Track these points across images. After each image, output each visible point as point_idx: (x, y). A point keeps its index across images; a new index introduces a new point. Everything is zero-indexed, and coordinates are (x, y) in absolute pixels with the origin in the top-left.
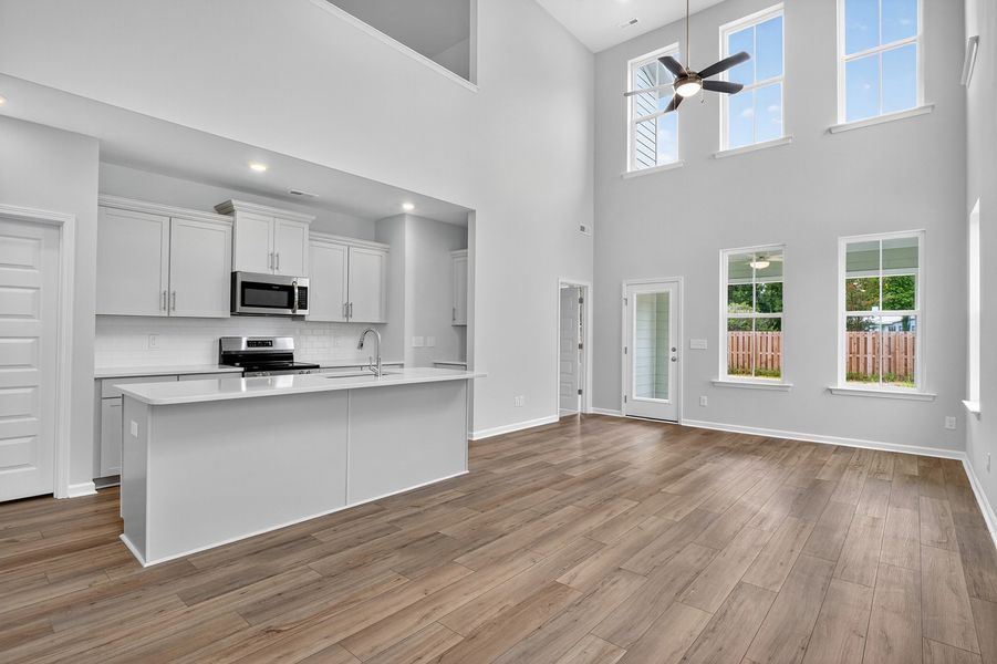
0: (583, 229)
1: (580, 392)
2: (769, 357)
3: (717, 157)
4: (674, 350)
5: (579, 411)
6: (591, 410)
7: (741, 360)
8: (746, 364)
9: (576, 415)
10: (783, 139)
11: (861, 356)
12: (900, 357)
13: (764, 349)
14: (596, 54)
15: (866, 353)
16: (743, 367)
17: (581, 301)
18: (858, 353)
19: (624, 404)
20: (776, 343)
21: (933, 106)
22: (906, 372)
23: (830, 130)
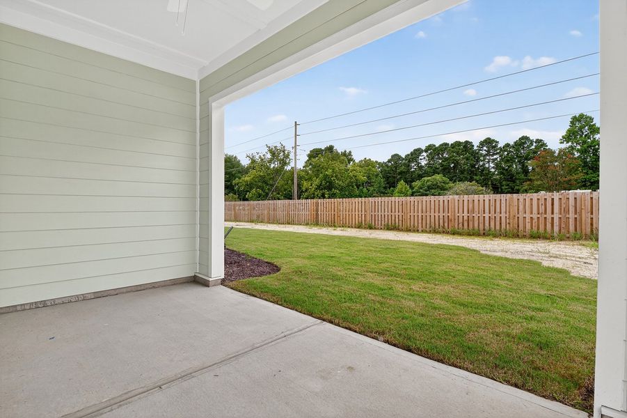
2: (466, 218)
7: (441, 221)
8: (446, 225)
11: (549, 216)
12: (586, 217)
13: (461, 210)
15: (553, 213)
16: (444, 227)
18: (545, 213)
20: (471, 206)
22: (592, 231)
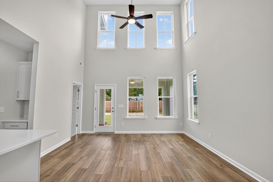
0: (81, 64)
1: (77, 126)
3: (127, 49)
4: (113, 108)
5: (76, 133)
6: (81, 132)
9: (76, 135)
10: (144, 48)
14: (86, 5)
17: (79, 90)
19: (94, 128)
21: (176, 48)
23: (155, 48)
